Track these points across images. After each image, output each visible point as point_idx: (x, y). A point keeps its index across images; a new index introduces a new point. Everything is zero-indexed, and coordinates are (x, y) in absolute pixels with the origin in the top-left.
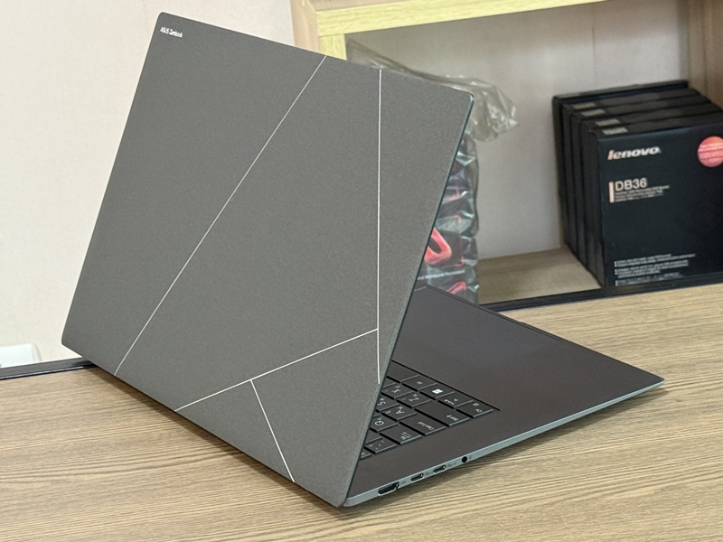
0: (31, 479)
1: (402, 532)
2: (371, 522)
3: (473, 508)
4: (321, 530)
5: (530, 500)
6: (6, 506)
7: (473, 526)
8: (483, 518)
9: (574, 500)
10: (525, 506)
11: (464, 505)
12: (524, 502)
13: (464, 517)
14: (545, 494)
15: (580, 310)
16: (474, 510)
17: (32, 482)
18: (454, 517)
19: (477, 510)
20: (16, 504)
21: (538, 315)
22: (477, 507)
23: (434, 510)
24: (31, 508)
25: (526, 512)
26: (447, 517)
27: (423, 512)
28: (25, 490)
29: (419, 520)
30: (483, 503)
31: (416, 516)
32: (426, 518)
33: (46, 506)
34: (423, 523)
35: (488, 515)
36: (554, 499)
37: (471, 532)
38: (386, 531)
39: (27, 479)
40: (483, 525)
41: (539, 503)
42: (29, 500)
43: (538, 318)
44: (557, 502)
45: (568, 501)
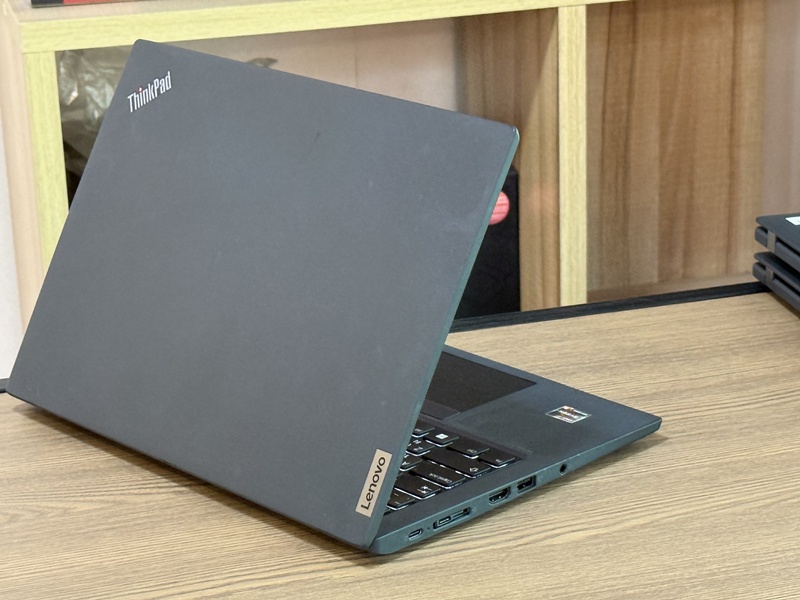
0: (148, 491)
1: (614, 537)
2: (574, 528)
3: (681, 511)
4: (522, 537)
5: (741, 503)
6: (133, 520)
7: (692, 529)
8: (699, 521)
9: (790, 501)
10: (739, 509)
11: (671, 508)
12: (735, 504)
13: (677, 520)
14: (754, 496)
15: (694, 310)
16: (684, 514)
17: (151, 494)
18: (665, 521)
19: (687, 513)
20: (144, 517)
21: (649, 316)
22: (685, 511)
23: (640, 514)
24: (165, 520)
25: (743, 514)
26: (657, 521)
27: (627, 517)
28: (147, 503)
29: (628, 524)
30: (691, 506)
31: (622, 521)
32: (634, 522)
33: (184, 519)
34: (634, 527)
35: (702, 518)
36: (768, 501)
37: (694, 535)
38: (596, 536)
39: (143, 491)
40: (702, 528)
41: (752, 505)
42: (157, 513)
43: (650, 318)
44: (773, 503)
45: (783, 502)
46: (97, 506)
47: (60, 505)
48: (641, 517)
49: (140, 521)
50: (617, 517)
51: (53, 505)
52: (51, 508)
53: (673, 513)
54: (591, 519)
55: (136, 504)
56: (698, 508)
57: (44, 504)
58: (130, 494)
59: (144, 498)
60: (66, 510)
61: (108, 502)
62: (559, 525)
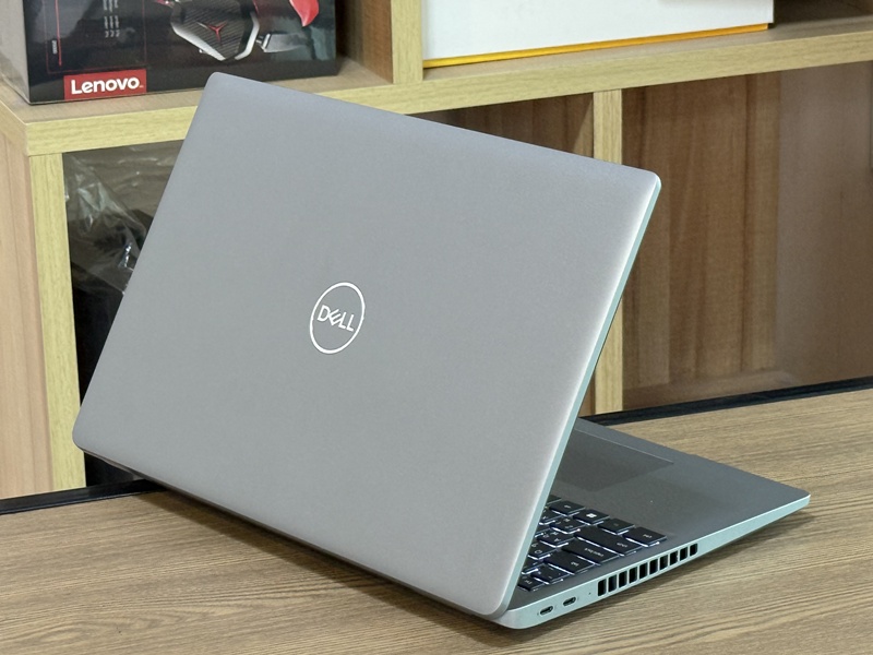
46: (236, 610)
47: (198, 610)
48: (790, 614)
49: (282, 625)
50: (765, 614)
51: (191, 609)
52: (189, 612)
53: (822, 610)
54: (739, 617)
55: (273, 608)
56: (845, 605)
57: (180, 609)
58: (266, 598)
59: (282, 602)
60: (204, 614)
61: (245, 606)
62: (708, 623)
